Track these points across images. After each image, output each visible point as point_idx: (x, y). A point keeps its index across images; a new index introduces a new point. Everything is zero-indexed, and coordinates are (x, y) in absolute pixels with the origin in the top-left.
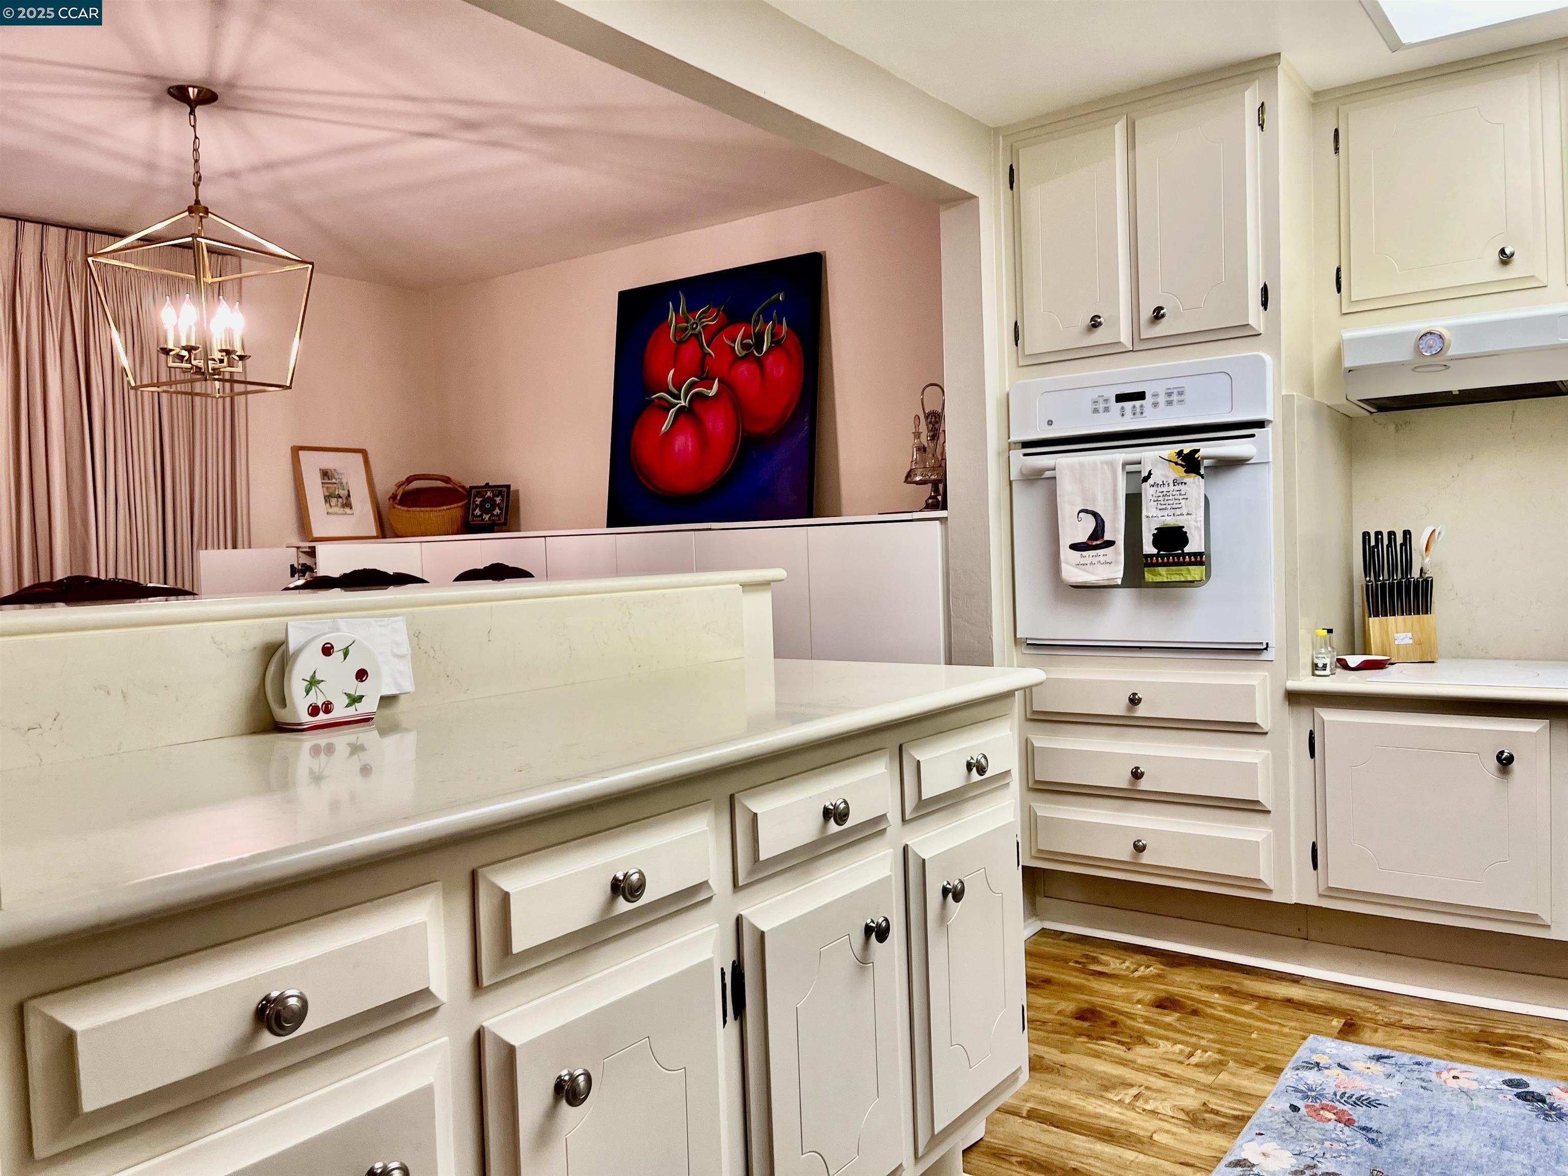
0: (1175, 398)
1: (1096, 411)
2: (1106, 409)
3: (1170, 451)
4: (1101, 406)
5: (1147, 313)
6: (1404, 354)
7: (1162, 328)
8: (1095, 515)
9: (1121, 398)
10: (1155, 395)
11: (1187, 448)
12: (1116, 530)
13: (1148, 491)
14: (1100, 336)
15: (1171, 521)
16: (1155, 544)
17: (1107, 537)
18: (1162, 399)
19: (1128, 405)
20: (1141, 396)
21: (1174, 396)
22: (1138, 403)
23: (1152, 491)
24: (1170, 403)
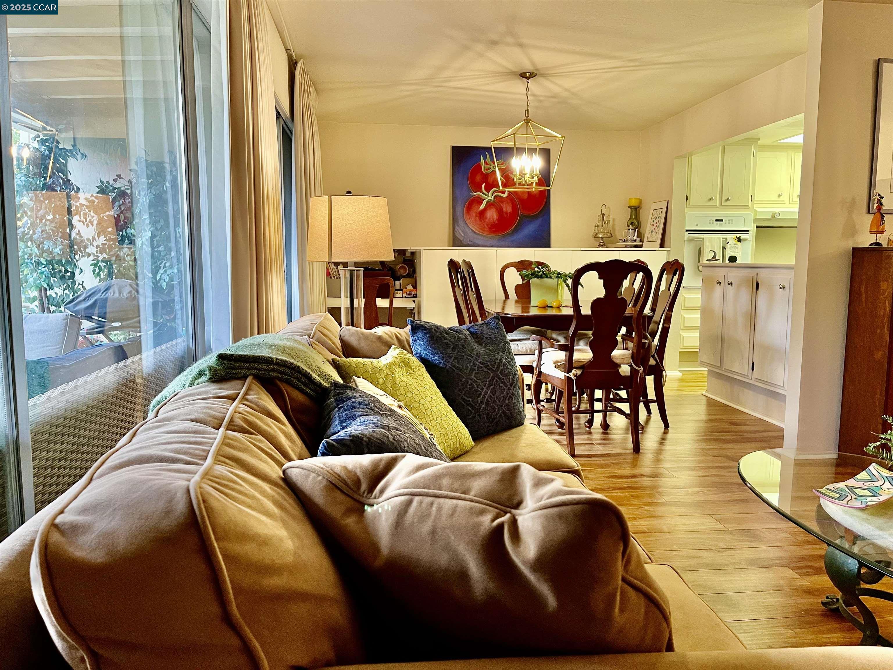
0: (731, 222)
1: (710, 223)
2: (713, 223)
3: (734, 236)
4: (711, 222)
5: (724, 199)
6: (769, 217)
7: (728, 203)
8: (714, 252)
9: (717, 220)
10: (726, 221)
11: (738, 236)
12: (719, 256)
13: (728, 246)
14: (711, 203)
15: (733, 255)
16: (729, 260)
17: (717, 258)
18: (727, 222)
19: (719, 222)
20: (722, 220)
21: (730, 222)
22: (721, 222)
23: (729, 246)
24: (729, 223)
